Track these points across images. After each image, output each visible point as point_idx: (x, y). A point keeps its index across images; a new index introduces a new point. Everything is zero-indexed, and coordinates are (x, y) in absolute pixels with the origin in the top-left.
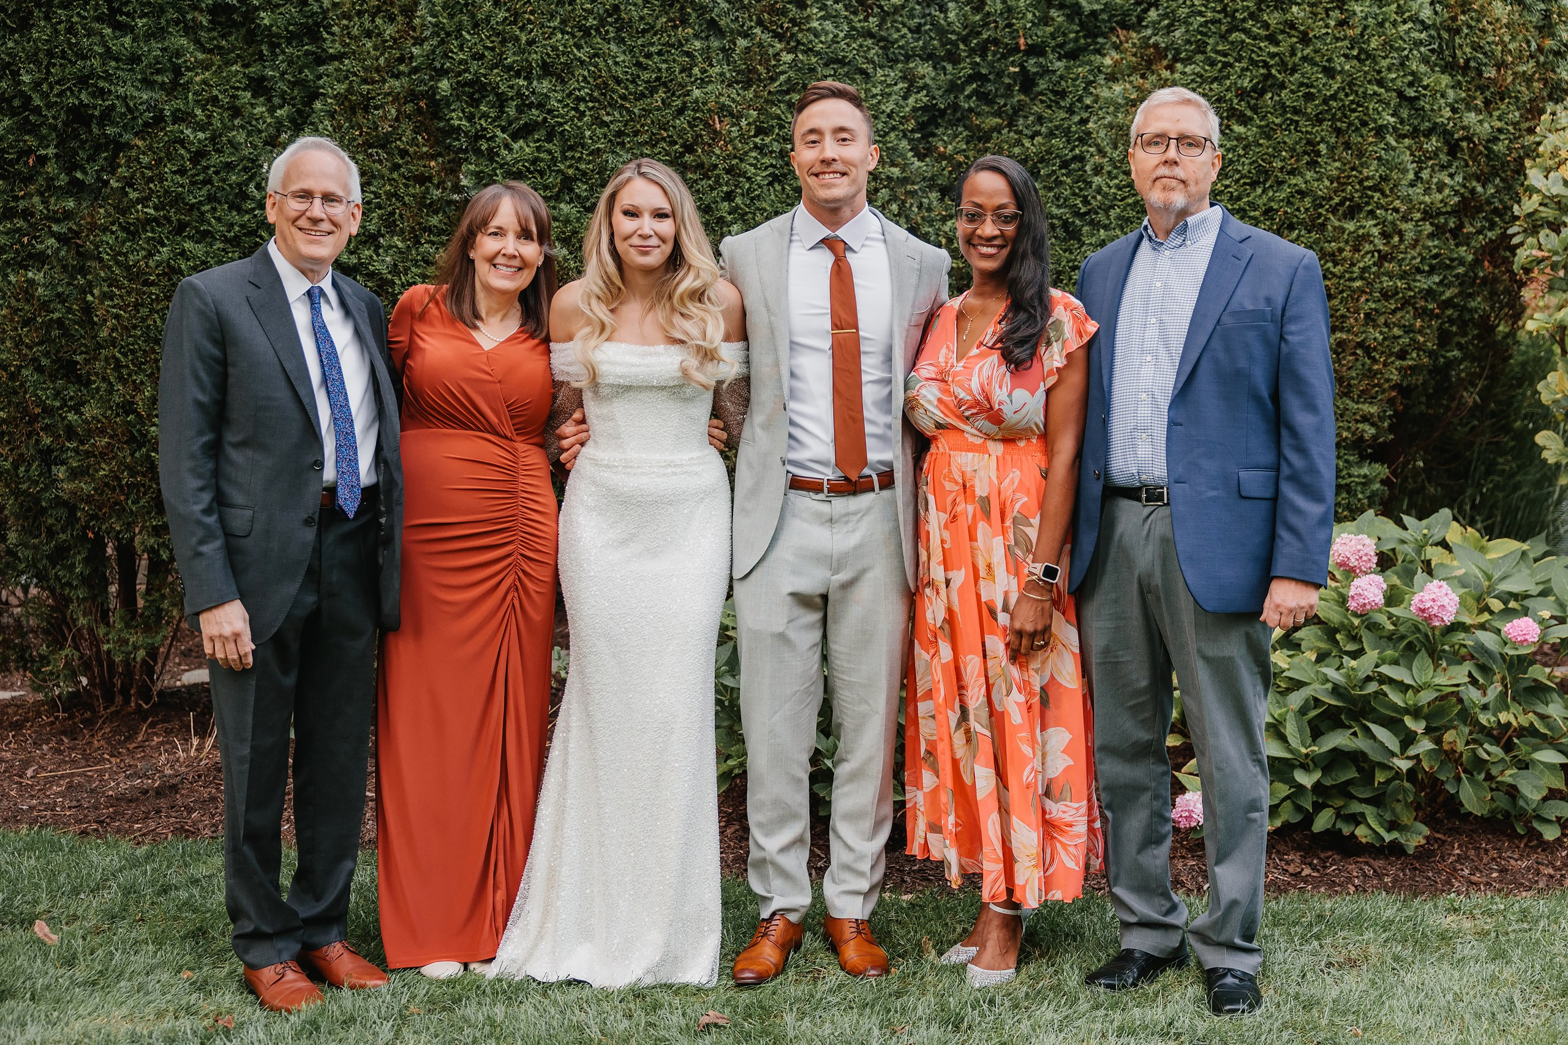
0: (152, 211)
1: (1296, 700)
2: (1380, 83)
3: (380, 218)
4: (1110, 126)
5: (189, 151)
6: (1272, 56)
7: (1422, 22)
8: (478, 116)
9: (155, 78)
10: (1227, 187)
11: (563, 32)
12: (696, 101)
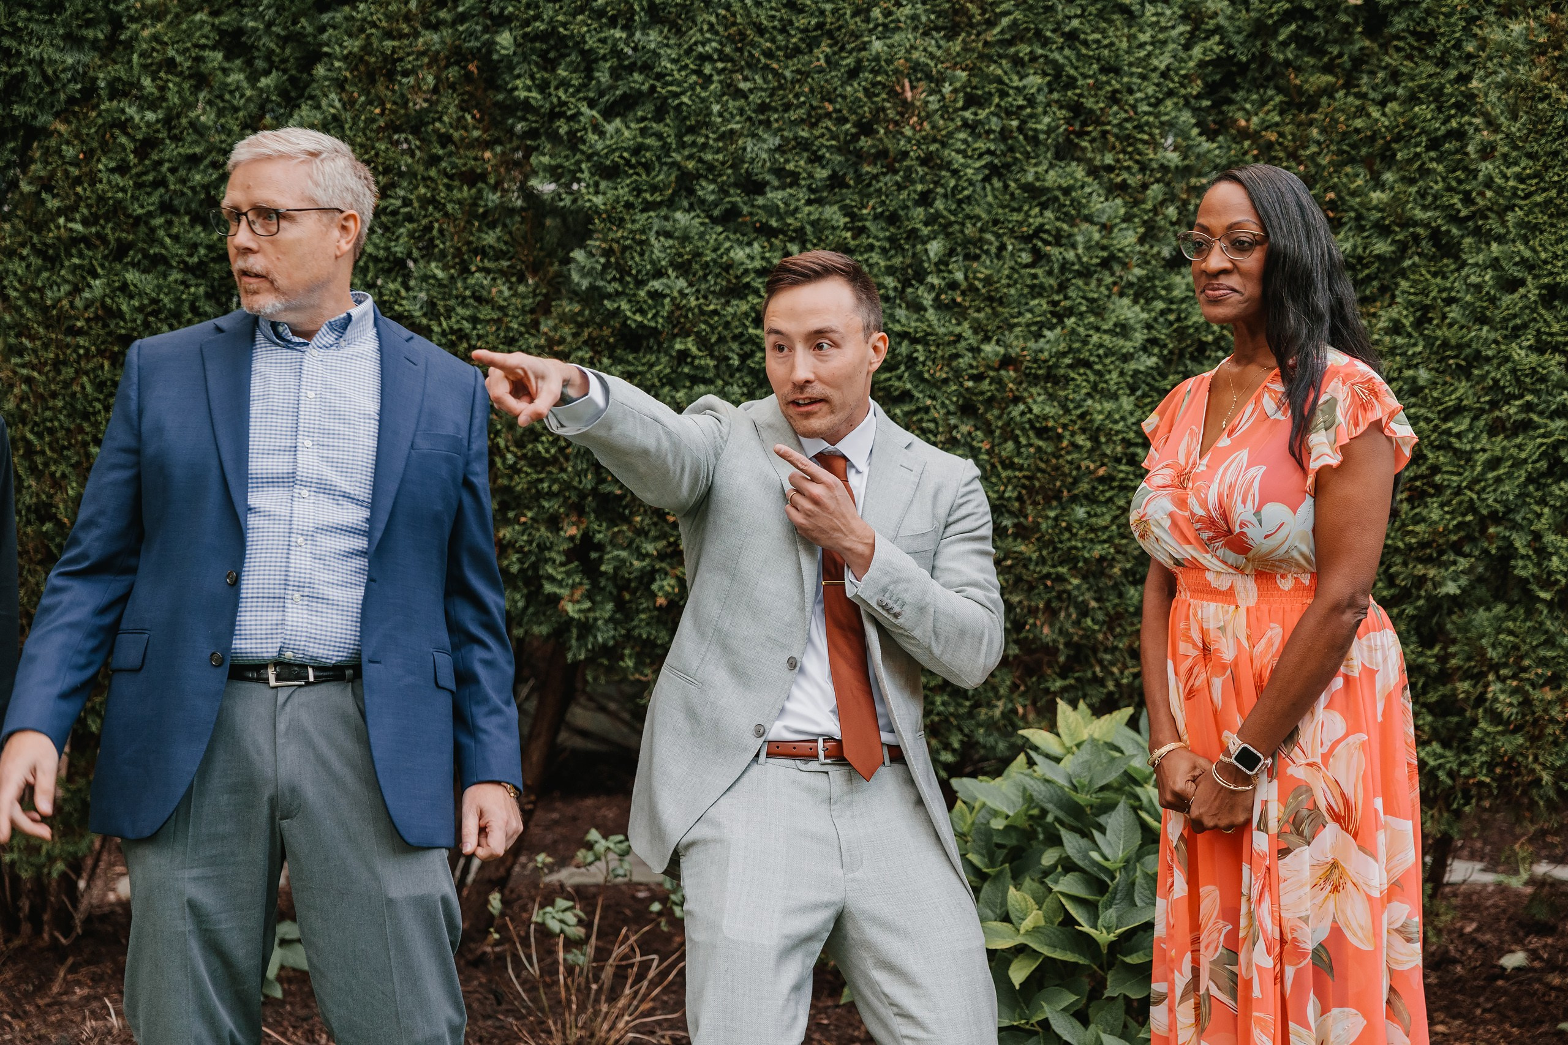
0: (78, 227)
3: (411, 235)
4: (1506, 85)
5: (132, 139)
8: (553, 84)
9: (85, 32)
12: (877, 58)
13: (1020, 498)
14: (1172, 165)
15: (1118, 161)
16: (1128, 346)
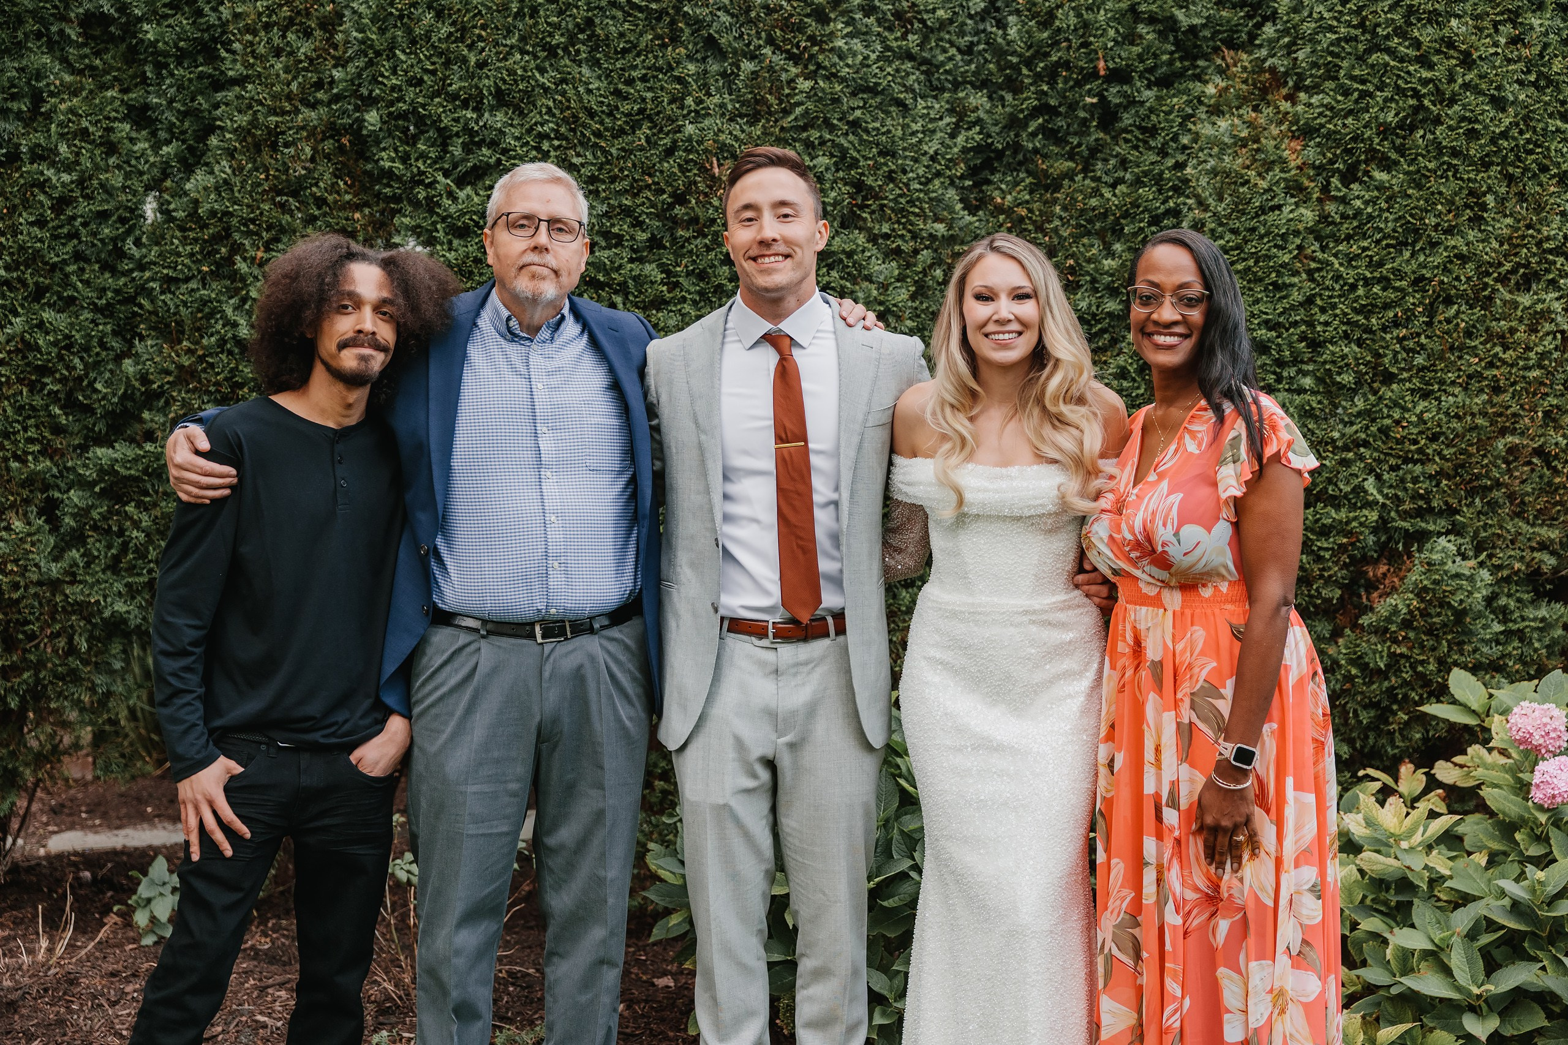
1: (1463, 920)
4: (1214, 172)
5: (50, 197)
6: (1425, 82)
8: (414, 156)
9: (9, 105)
10: (1364, 249)
11: (523, 52)
12: (690, 139)
14: (939, 234)
15: (893, 230)
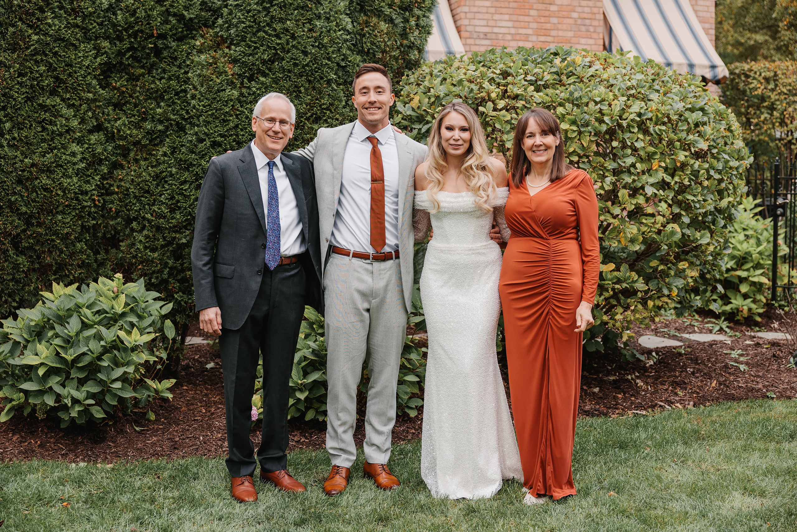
2: (329, 59)
4: (199, 75)
6: (278, 44)
7: (348, 31)
13: (38, 213)
14: (90, 98)
15: (71, 96)
16: (75, 160)
